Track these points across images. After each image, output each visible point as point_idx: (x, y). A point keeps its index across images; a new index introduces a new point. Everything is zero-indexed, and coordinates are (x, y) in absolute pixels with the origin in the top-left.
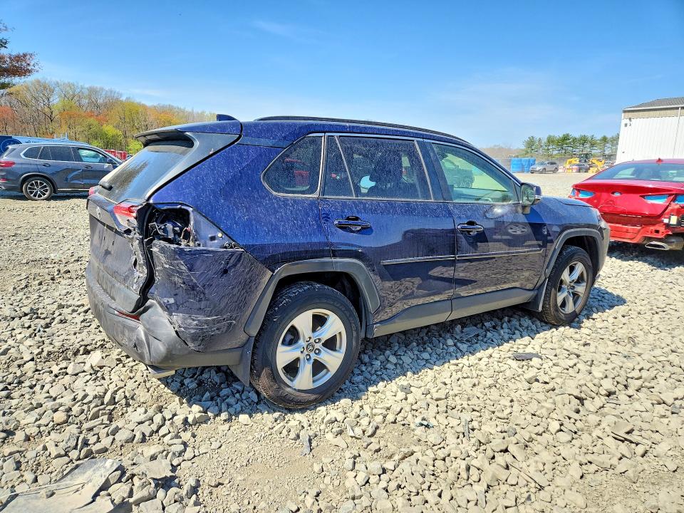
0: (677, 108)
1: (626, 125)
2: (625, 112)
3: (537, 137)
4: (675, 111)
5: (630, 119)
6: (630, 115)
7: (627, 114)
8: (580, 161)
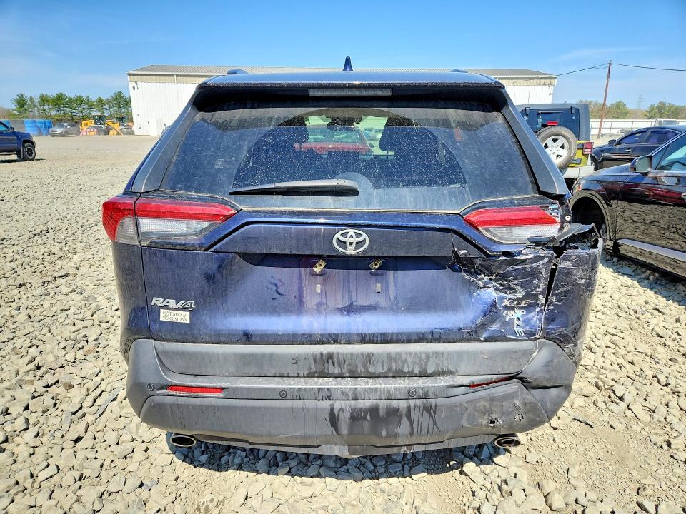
0: (173, 75)
1: (134, 88)
2: (130, 74)
3: (27, 95)
4: (171, 78)
5: (136, 82)
6: (136, 78)
7: (132, 77)
8: (96, 123)
